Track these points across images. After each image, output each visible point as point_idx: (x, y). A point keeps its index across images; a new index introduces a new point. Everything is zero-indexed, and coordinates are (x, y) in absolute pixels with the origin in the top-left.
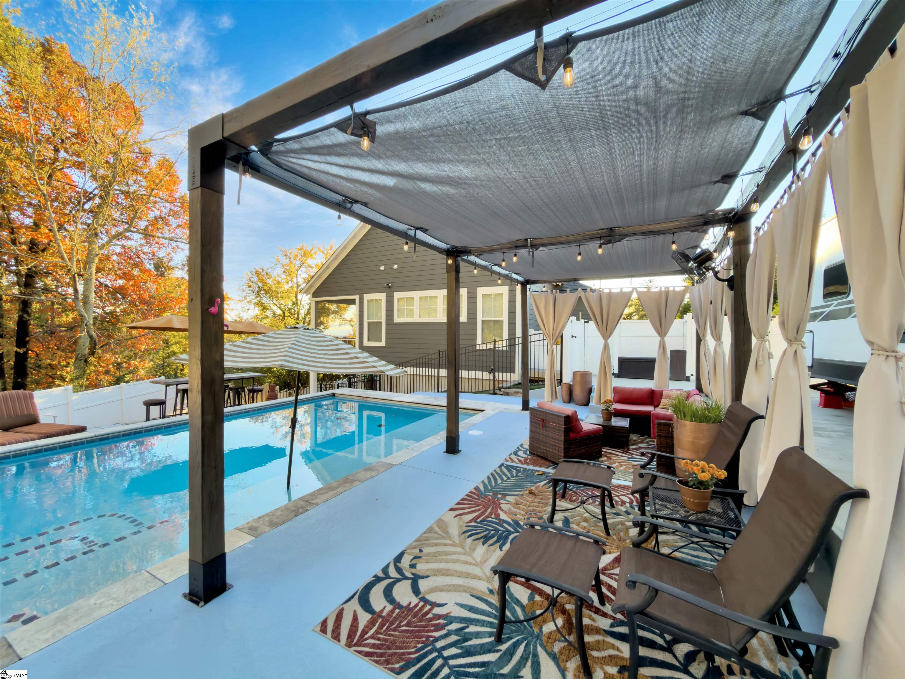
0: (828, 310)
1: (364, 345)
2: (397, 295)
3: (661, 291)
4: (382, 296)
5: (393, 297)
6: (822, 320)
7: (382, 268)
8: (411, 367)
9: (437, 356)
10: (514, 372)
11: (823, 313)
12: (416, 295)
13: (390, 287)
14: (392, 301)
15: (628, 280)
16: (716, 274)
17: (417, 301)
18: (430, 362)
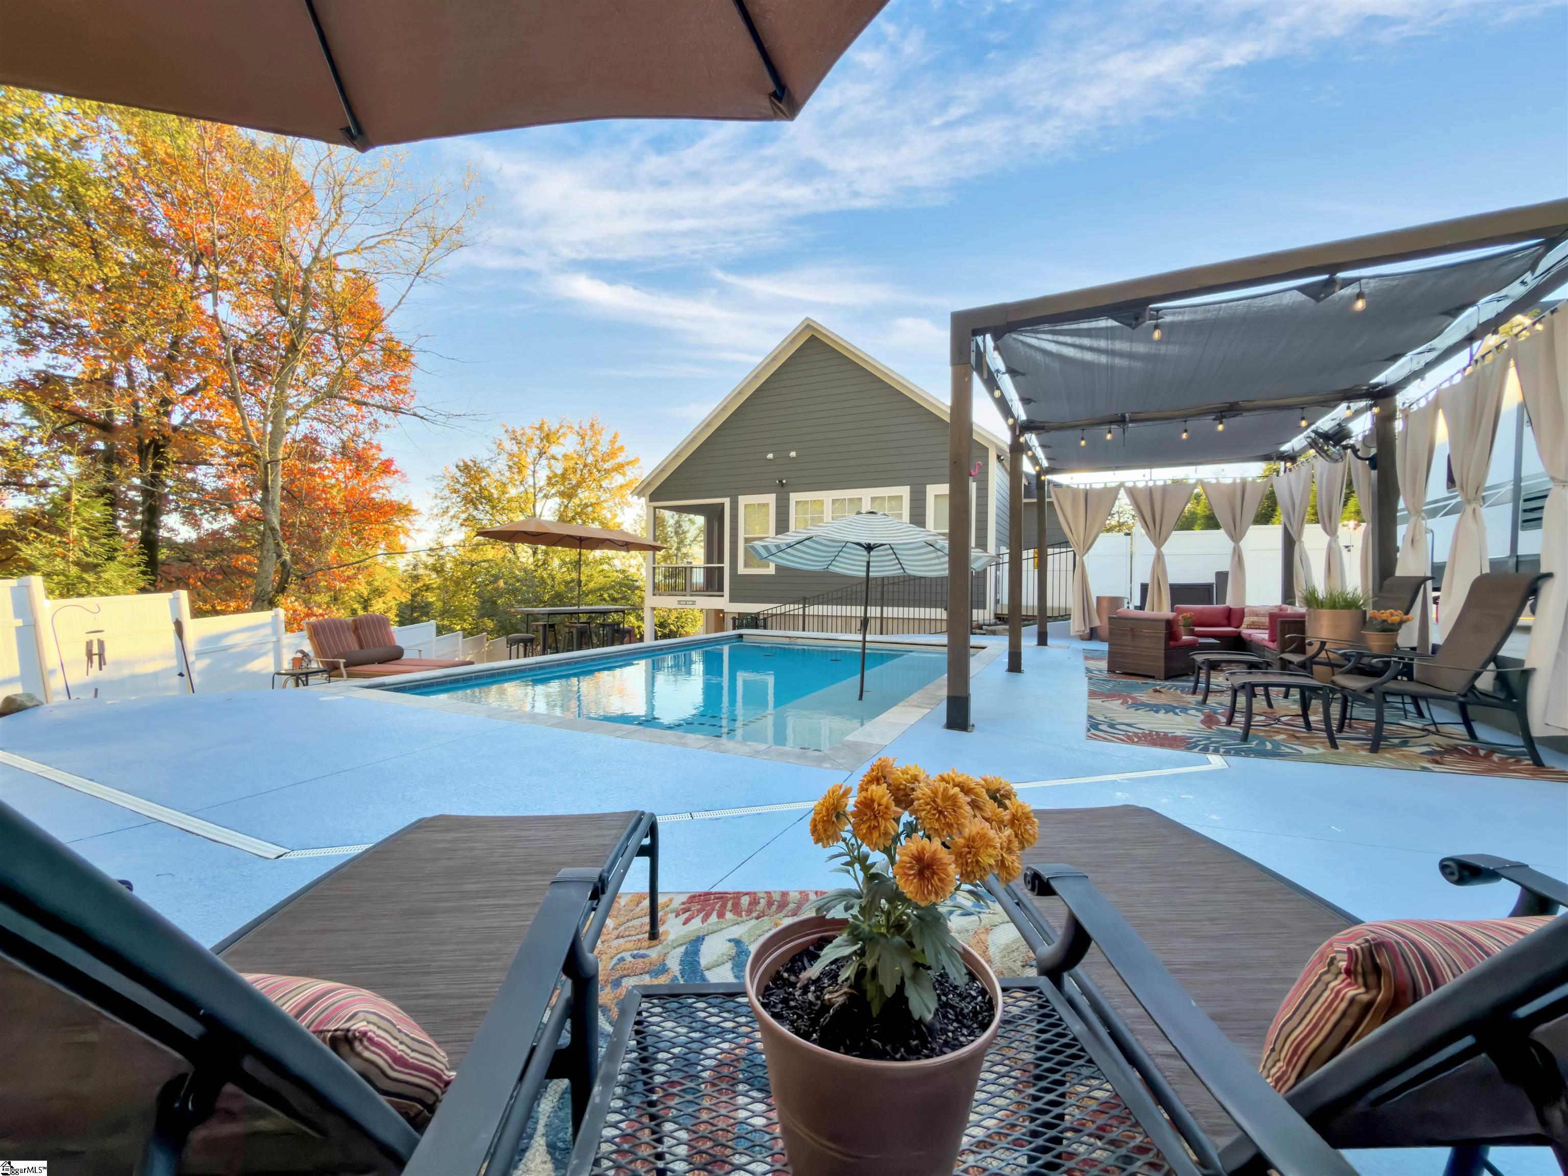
0: (1454, 502)
1: (739, 572)
2: (794, 497)
3: (1234, 483)
4: (770, 499)
5: (788, 499)
6: (1445, 515)
7: (770, 456)
8: (819, 604)
9: (864, 587)
10: (984, 608)
11: (1446, 506)
12: (827, 496)
13: (782, 485)
14: (787, 506)
15: (1193, 468)
16: (1355, 451)
17: (828, 508)
18: (854, 596)
